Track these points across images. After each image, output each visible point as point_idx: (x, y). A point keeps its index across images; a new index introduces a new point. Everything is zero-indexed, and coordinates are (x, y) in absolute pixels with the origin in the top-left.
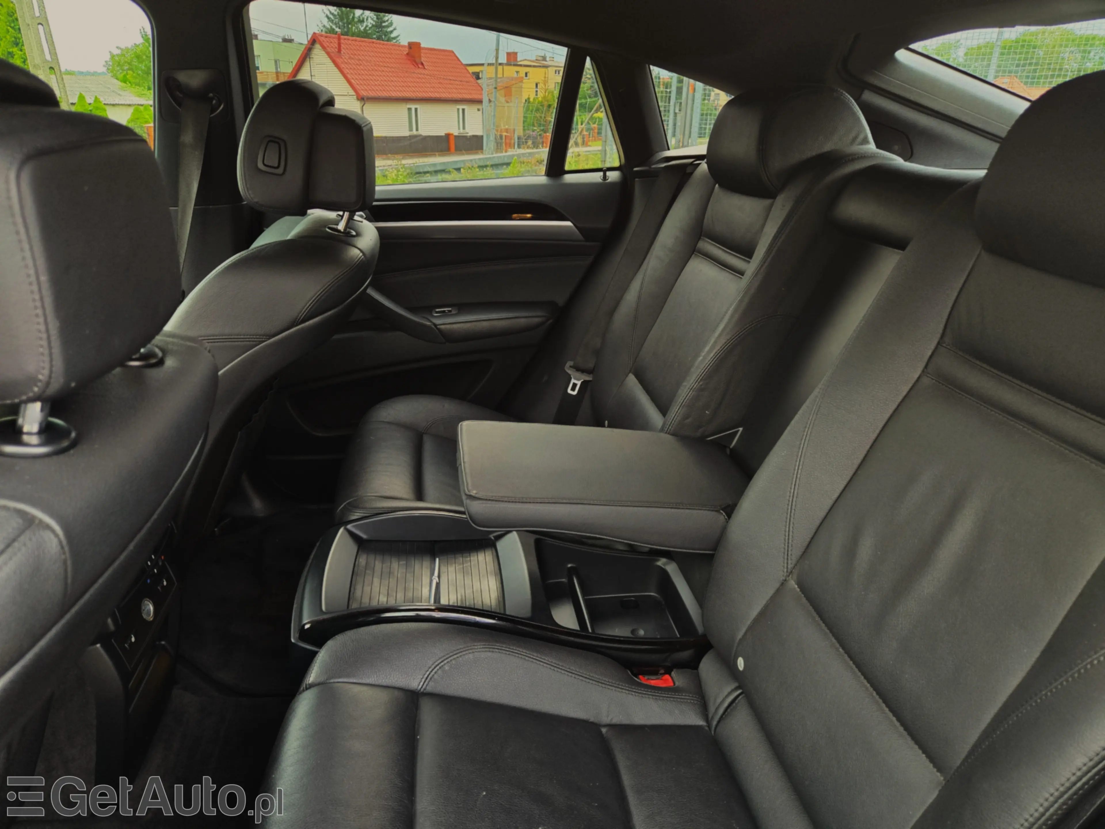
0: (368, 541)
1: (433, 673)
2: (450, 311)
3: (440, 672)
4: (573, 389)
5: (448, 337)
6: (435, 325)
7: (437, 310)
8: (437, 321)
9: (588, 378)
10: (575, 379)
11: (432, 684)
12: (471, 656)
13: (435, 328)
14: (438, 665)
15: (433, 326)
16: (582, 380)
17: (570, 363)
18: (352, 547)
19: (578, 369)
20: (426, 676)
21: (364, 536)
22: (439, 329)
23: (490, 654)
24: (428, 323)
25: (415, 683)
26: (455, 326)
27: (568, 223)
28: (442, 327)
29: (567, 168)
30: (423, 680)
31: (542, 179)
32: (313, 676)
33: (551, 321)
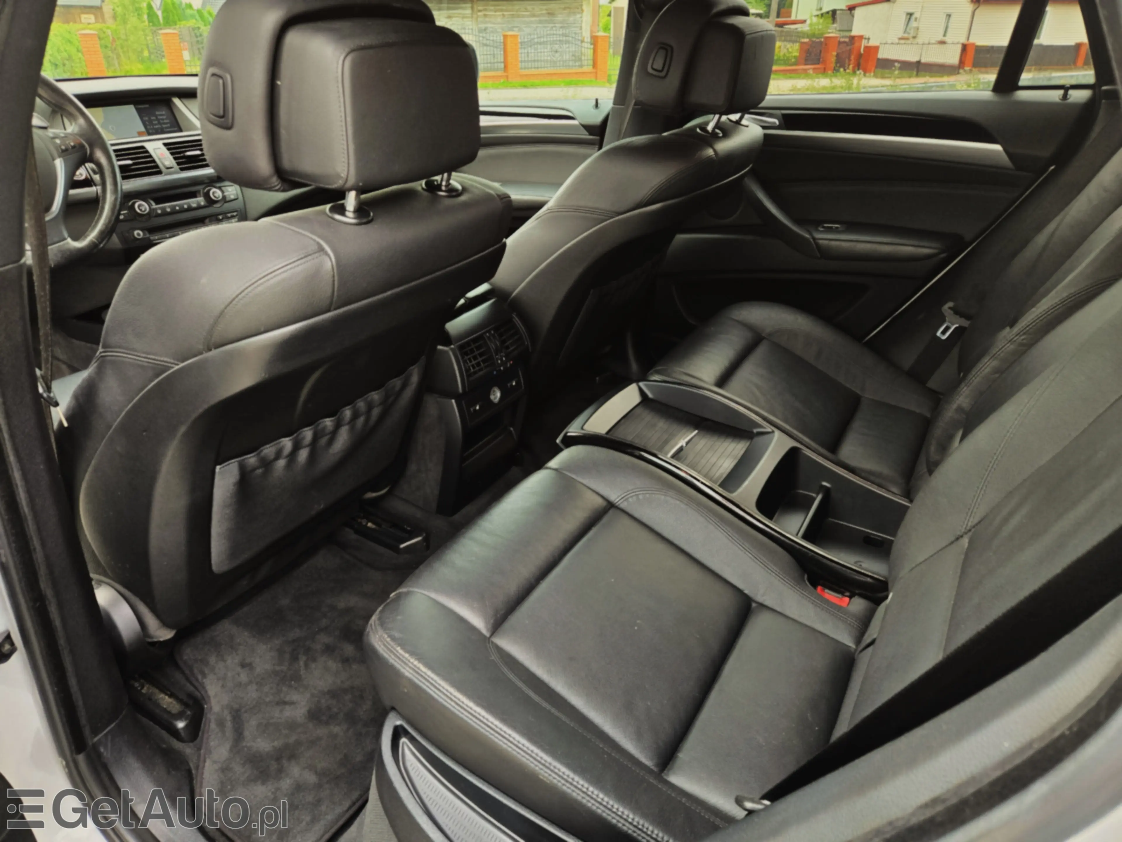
0: (652, 400)
1: (629, 496)
2: (837, 228)
3: (634, 498)
4: (944, 333)
5: (825, 254)
6: (814, 239)
7: (826, 225)
8: (818, 236)
9: (965, 323)
10: (949, 322)
11: (625, 503)
12: (663, 497)
13: (813, 242)
14: (635, 492)
15: (811, 240)
16: (957, 325)
17: (950, 304)
18: (637, 399)
19: (956, 311)
20: (623, 496)
21: (650, 395)
22: (817, 245)
23: (678, 502)
24: (807, 236)
25: (614, 497)
26: (833, 243)
27: (997, 147)
28: (821, 242)
29: (1021, 83)
30: (620, 498)
31: (987, 95)
32: (554, 463)
33: (943, 255)
